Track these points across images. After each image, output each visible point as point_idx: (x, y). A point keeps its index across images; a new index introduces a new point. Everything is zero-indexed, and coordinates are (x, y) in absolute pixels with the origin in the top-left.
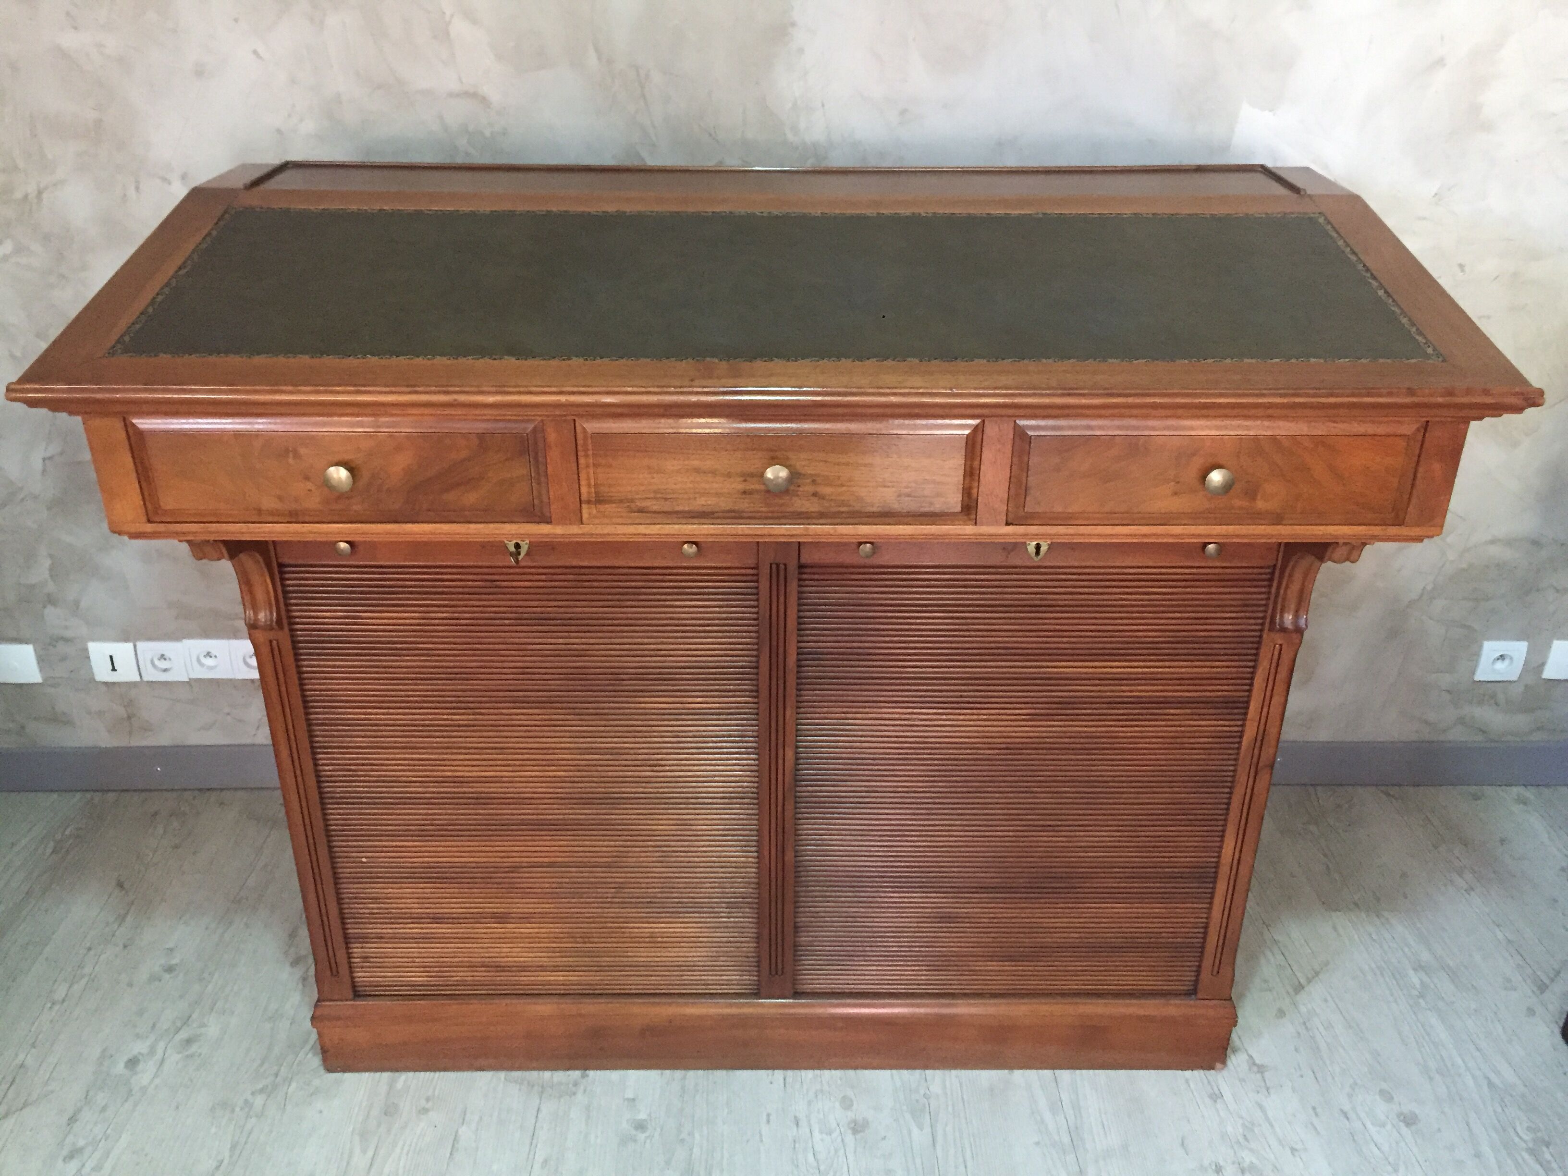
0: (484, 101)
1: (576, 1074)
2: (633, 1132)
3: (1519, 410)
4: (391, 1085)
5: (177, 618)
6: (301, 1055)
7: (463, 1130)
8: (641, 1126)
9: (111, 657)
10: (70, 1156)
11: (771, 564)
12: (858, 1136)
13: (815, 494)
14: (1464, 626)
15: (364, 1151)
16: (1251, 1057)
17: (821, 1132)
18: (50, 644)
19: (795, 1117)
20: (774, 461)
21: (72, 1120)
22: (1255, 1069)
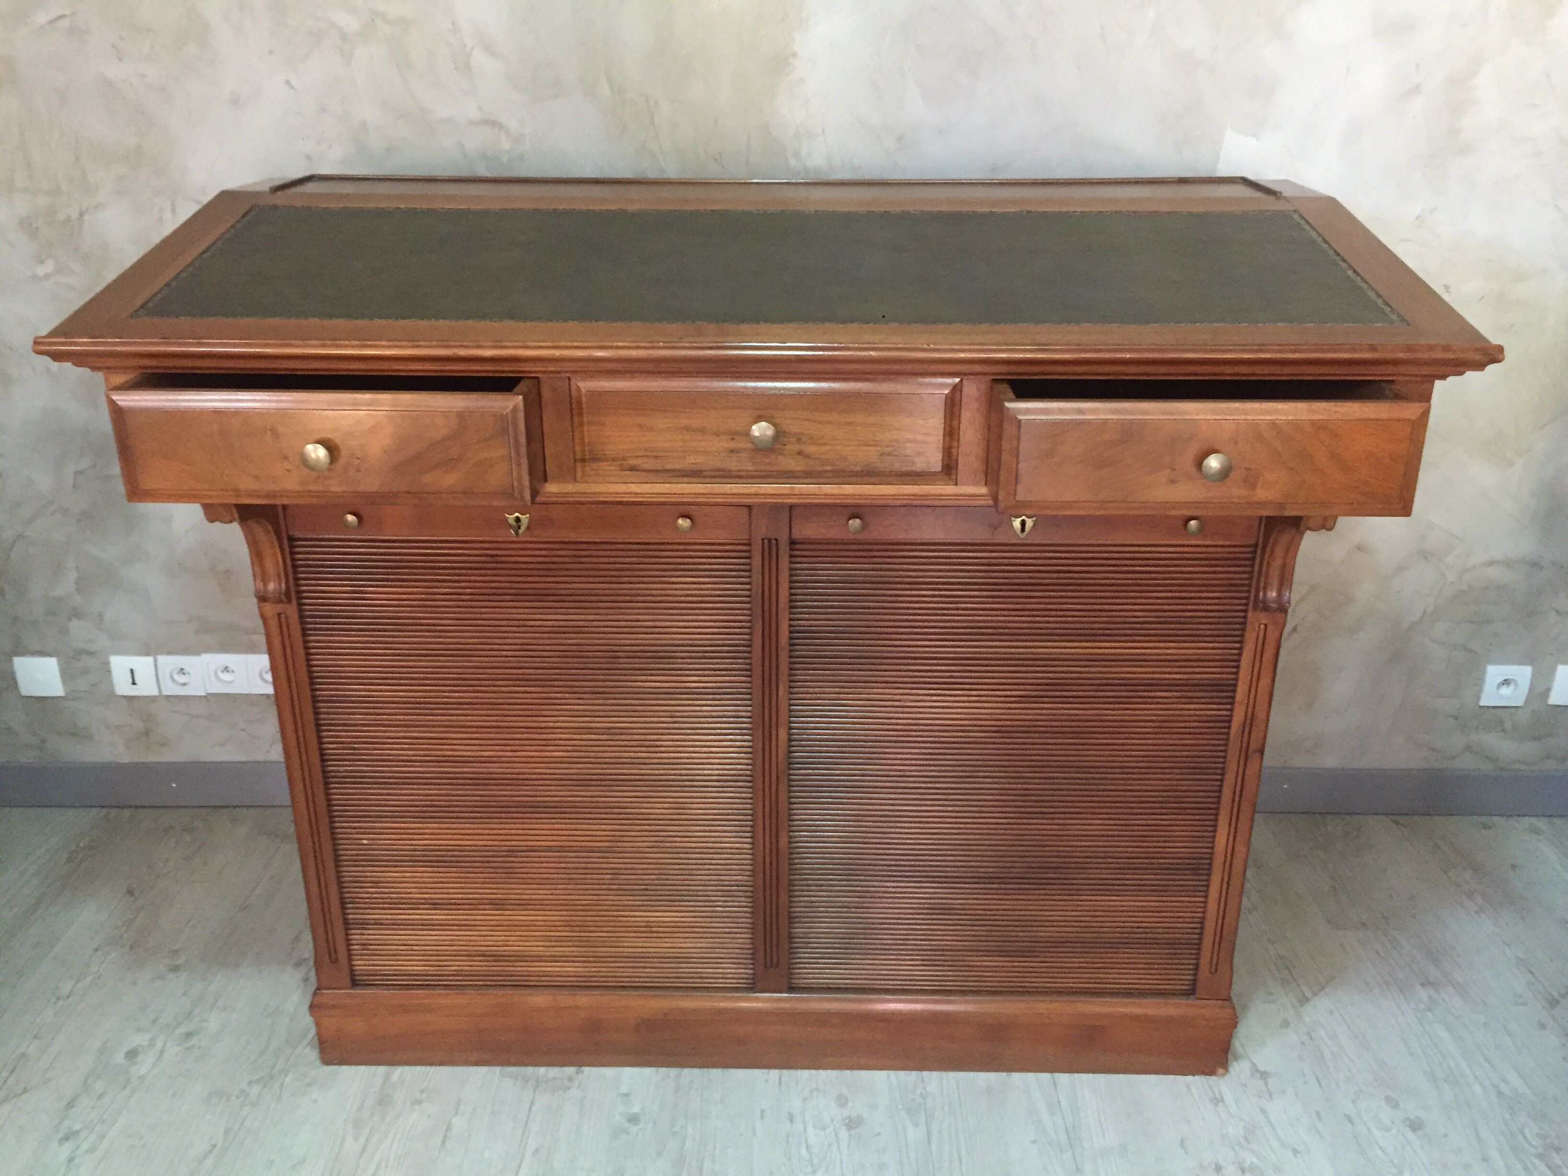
0: (501, 127)
1: (570, 1070)
2: (627, 1125)
3: (1480, 366)
4: (387, 1076)
5: (197, 632)
6: (299, 1049)
7: (455, 1121)
8: (634, 1119)
9: (132, 671)
10: (66, 1138)
11: (763, 539)
12: (853, 1132)
13: (800, 453)
14: (1466, 649)
15: (356, 1139)
16: (1254, 1064)
17: (814, 1126)
18: (73, 657)
19: (789, 1113)
20: (759, 419)
21: (70, 1105)
22: (1258, 1075)
